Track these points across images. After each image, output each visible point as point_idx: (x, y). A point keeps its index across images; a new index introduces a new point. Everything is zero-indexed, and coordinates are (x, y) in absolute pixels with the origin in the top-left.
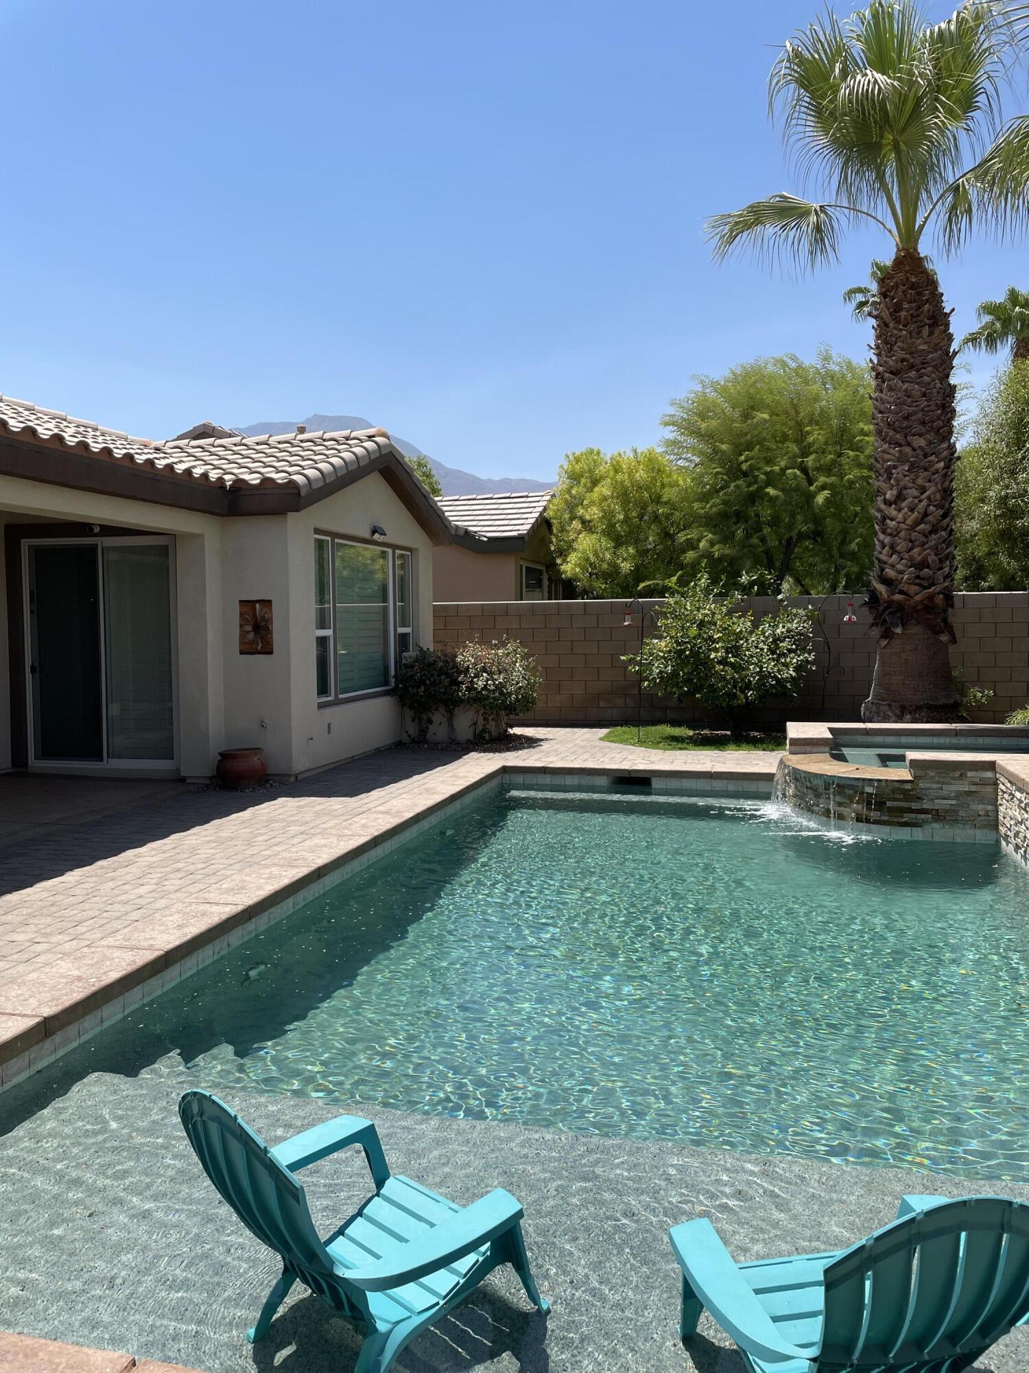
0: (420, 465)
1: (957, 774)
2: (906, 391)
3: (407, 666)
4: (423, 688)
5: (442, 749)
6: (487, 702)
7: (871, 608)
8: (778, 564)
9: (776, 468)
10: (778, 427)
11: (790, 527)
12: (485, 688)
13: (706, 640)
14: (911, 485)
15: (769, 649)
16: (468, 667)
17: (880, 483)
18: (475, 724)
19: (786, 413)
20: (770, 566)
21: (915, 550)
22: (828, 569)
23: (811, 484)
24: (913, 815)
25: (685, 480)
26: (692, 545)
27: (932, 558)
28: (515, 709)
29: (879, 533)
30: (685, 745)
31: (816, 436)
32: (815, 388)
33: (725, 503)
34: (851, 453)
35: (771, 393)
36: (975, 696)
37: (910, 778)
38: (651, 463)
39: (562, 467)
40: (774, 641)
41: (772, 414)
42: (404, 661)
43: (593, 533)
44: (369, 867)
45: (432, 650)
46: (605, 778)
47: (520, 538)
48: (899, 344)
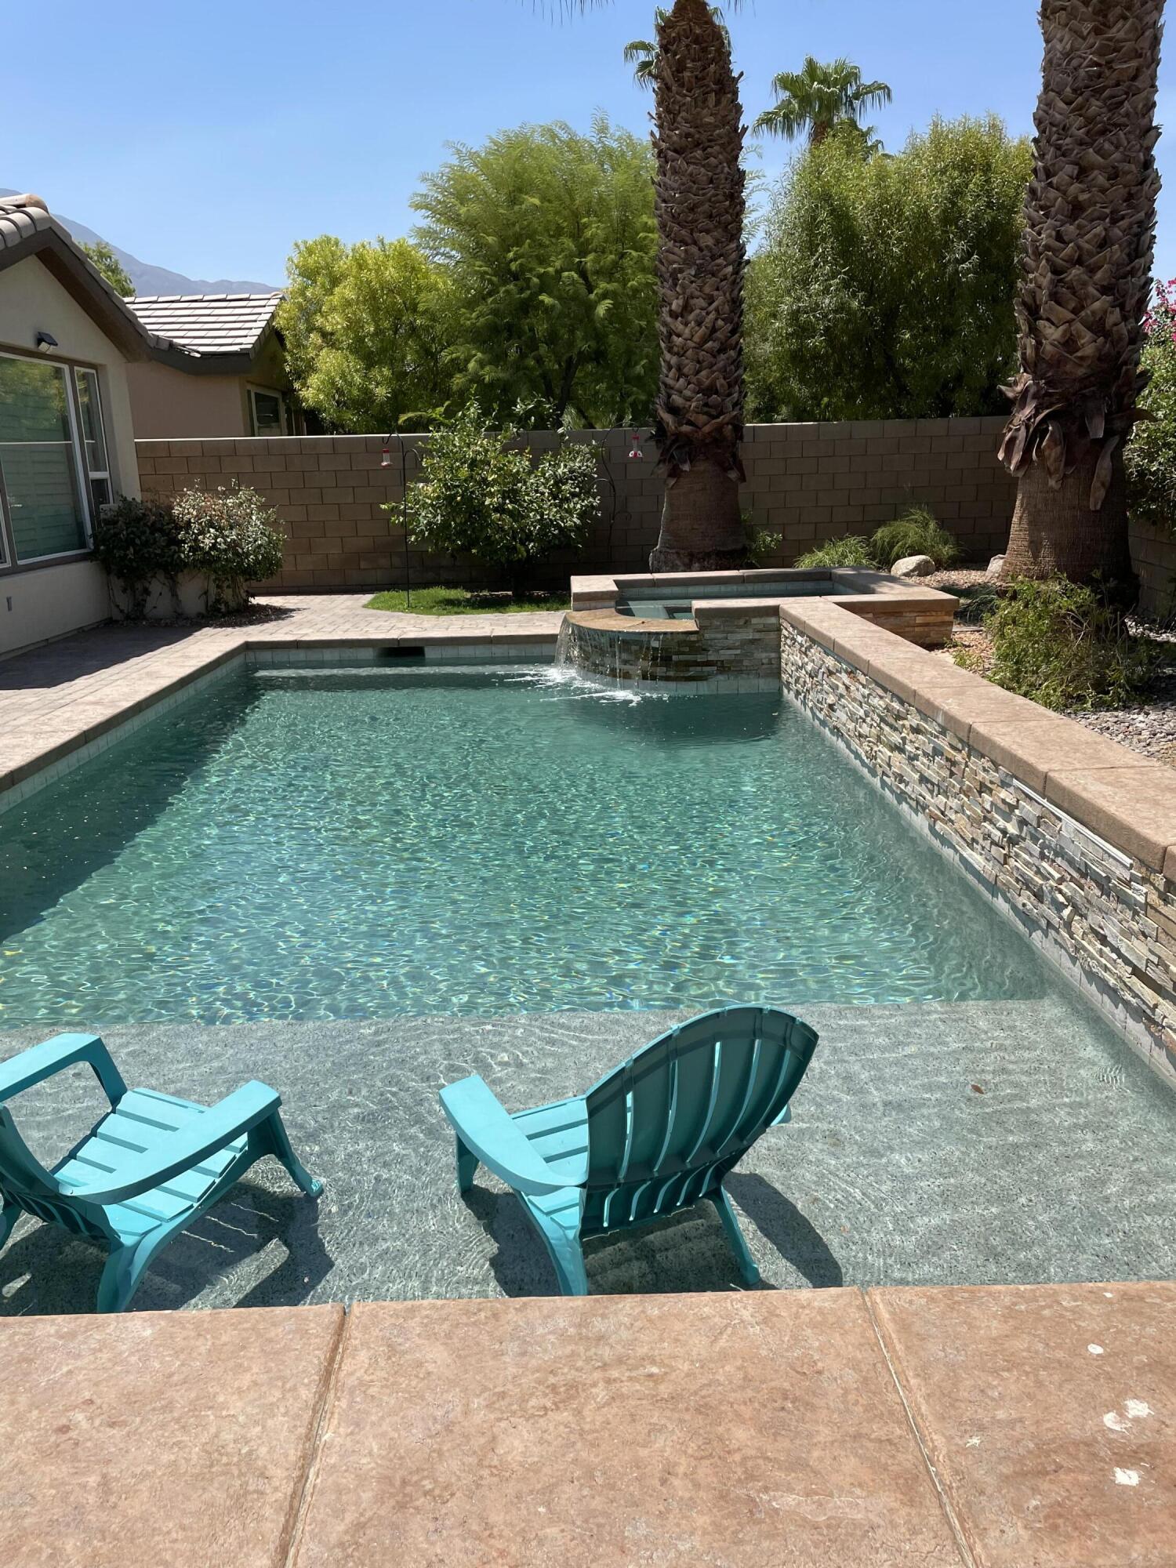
0: (102, 256)
1: (742, 622)
2: (691, 175)
3: (107, 522)
4: (132, 550)
5: (166, 625)
6: (218, 565)
7: (658, 442)
8: (558, 391)
9: (551, 269)
10: (550, 217)
11: (571, 344)
12: (214, 547)
13: (479, 483)
14: (698, 293)
15: (551, 493)
16: (189, 522)
17: (663, 290)
18: (206, 593)
19: (559, 198)
20: (548, 393)
21: (704, 373)
22: (613, 397)
23: (591, 292)
24: (699, 669)
25: (445, 283)
26: (458, 366)
27: (721, 382)
28: (256, 573)
29: (665, 352)
30: (461, 609)
31: (595, 230)
32: (591, 167)
33: (495, 312)
34: (634, 253)
35: (541, 171)
36: (764, 541)
37: (695, 628)
38: (402, 256)
39: (290, 259)
40: (556, 484)
41: (543, 199)
42: (102, 516)
43: (338, 349)
44: (79, 768)
45: (139, 500)
46: (371, 650)
47: (243, 354)
48: (683, 114)
